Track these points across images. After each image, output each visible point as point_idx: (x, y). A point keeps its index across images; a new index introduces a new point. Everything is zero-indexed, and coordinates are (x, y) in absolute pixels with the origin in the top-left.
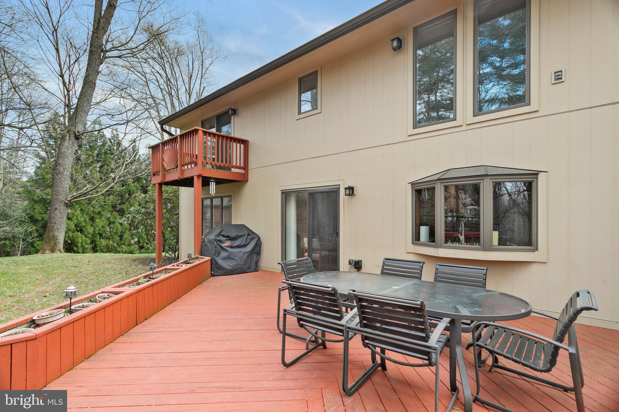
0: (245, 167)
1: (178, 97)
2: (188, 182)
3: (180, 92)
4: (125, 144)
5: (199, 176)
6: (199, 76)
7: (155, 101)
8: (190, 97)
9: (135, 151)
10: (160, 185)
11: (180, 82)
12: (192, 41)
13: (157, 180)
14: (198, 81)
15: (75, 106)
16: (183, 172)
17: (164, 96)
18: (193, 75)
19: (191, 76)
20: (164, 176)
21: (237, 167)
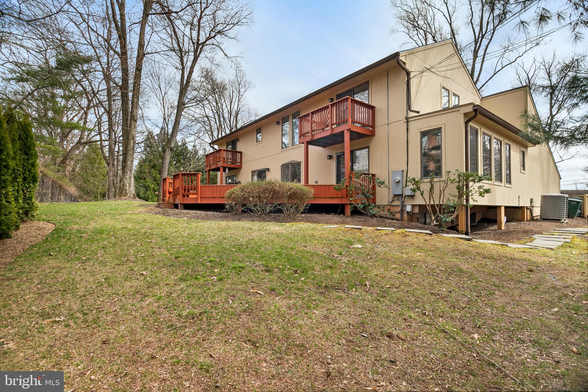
0: (241, 163)
1: (223, 116)
2: (217, 169)
3: (224, 112)
4: (190, 147)
5: (222, 166)
6: (237, 100)
7: (208, 119)
8: (230, 116)
9: (196, 152)
10: (209, 171)
11: (224, 107)
12: (233, 78)
13: (208, 169)
14: (236, 104)
15: (171, 133)
16: (217, 165)
17: (214, 115)
18: (233, 101)
19: (232, 102)
20: (210, 167)
21: (239, 163)
